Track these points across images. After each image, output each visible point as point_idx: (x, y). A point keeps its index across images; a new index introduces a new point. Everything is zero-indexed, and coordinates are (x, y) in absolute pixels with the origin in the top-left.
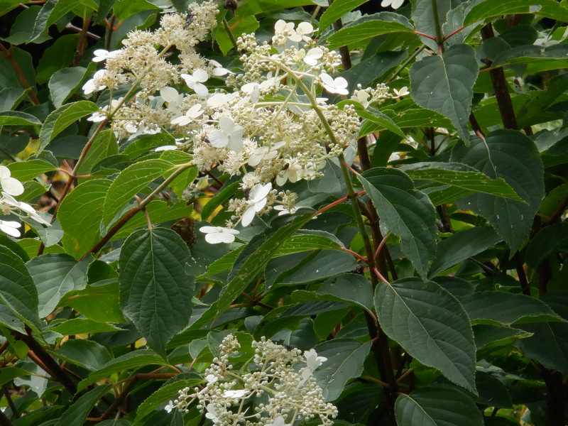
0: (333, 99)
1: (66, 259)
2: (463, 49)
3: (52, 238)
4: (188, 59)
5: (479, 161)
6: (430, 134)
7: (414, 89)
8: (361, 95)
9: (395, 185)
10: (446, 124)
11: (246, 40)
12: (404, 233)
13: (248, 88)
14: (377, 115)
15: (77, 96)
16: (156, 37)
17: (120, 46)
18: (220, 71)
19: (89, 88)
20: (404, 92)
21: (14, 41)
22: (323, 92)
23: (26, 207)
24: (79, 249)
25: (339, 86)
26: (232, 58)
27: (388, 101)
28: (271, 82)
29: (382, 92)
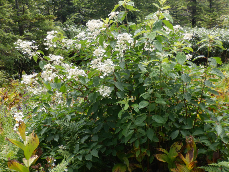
0: (112, 66)
1: (88, 79)
2: (124, 62)
3: (87, 77)
4: (100, 62)
5: (125, 72)
6: (120, 70)
7: (119, 65)
8: (115, 66)
9: (117, 74)
10: (122, 69)
11: (105, 60)
12: (118, 78)
13: (105, 64)
14: (116, 67)
15: (90, 64)
16: (97, 60)
17: (94, 60)
18: (102, 63)
19: (91, 64)
20: (118, 65)
21: (84, 60)
22: (111, 65)
23: (85, 74)
24: (89, 78)
25: (113, 65)
26: (104, 62)
27: (117, 66)
28: (107, 64)
29: (116, 65)
